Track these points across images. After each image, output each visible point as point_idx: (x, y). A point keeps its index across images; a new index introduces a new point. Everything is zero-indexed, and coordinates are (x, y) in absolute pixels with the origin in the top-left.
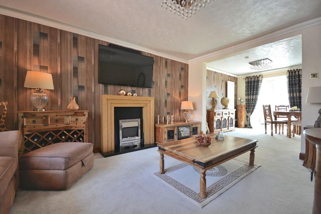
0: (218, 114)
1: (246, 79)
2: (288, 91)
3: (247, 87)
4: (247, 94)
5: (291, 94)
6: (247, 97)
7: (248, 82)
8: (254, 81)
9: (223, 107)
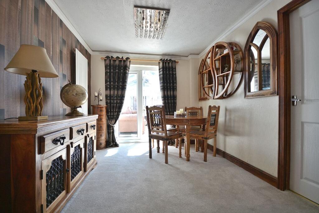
0: (55, 141)
1: (105, 60)
2: (162, 88)
3: (108, 74)
4: (109, 86)
5: (166, 92)
6: (108, 92)
7: (110, 65)
8: (119, 67)
9: (65, 110)
